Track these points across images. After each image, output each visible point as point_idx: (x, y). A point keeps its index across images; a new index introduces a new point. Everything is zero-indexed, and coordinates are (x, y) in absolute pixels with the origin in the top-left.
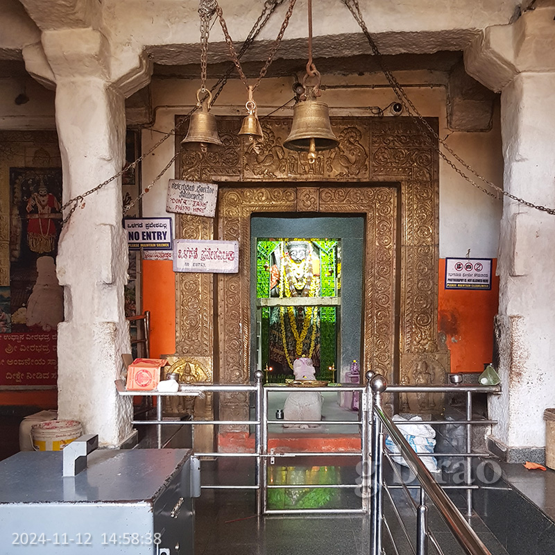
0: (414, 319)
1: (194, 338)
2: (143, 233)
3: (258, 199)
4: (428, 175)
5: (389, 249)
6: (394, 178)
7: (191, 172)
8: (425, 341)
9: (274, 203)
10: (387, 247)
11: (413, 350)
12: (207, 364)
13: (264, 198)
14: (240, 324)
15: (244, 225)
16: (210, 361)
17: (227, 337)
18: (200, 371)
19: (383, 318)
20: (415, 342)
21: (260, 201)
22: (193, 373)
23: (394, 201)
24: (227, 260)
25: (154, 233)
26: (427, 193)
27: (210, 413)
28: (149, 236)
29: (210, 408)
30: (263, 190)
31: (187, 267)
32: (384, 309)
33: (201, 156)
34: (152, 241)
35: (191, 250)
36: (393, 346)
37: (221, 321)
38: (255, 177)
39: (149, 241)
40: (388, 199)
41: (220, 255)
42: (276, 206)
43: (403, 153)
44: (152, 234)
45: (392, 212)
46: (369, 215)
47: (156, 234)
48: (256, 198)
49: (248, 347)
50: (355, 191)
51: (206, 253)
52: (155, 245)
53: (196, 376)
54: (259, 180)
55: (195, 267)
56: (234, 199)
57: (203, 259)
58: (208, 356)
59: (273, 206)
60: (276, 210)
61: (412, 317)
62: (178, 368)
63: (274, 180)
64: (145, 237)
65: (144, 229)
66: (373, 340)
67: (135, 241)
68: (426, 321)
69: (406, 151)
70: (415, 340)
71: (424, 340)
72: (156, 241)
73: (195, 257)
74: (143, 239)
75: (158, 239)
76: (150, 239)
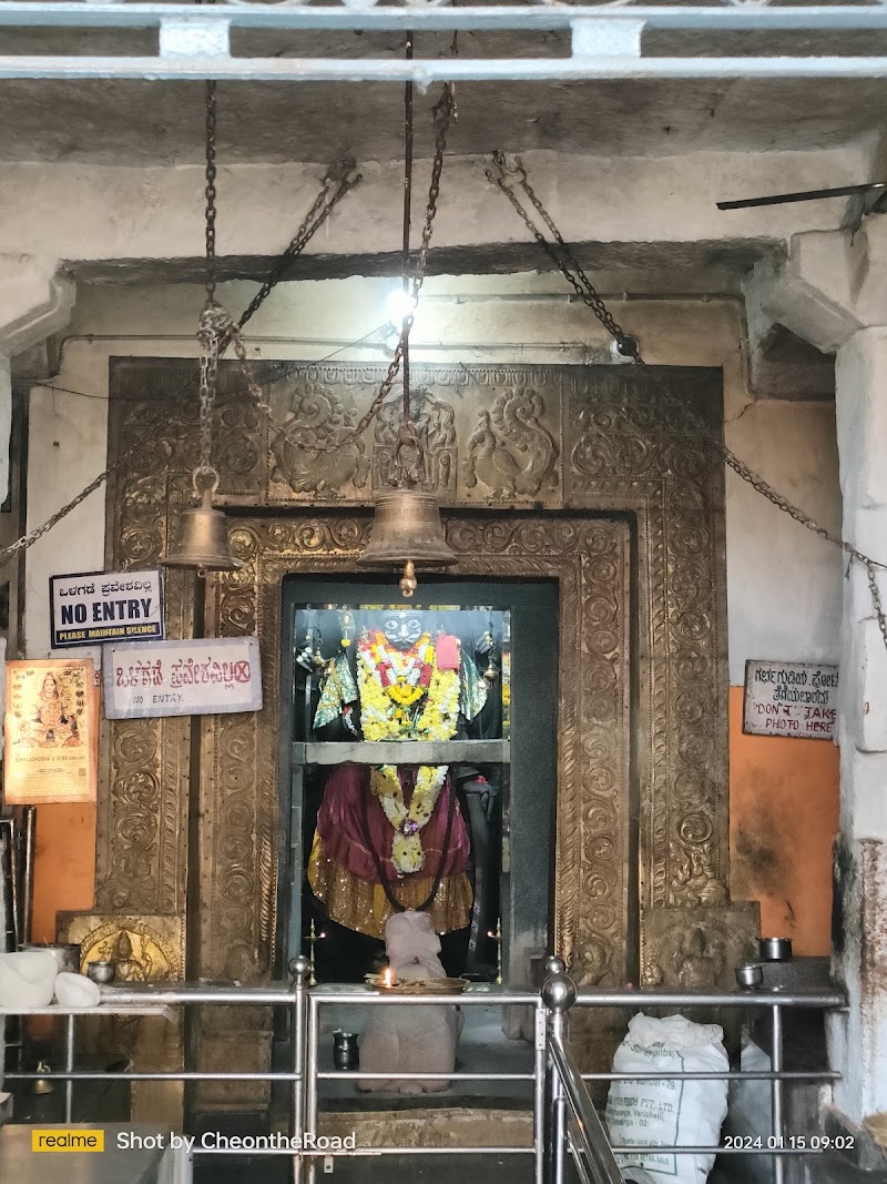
0: (673, 828)
1: (139, 872)
2: (96, 606)
3: (302, 542)
4: (699, 498)
5: (613, 660)
6: (619, 504)
7: (145, 484)
8: (700, 881)
9: (339, 551)
10: (608, 656)
11: (671, 901)
12: (172, 934)
13: (315, 541)
14: (254, 837)
15: (267, 604)
16: (179, 928)
17: (219, 867)
18: (152, 952)
19: (601, 824)
20: (675, 883)
21: (307, 548)
22: (137, 953)
23: (623, 550)
24: (234, 681)
25: (121, 604)
26: (699, 537)
27: (176, 1054)
28: (109, 611)
29: (176, 1043)
30: (314, 523)
31: (139, 706)
32: (602, 802)
33: (169, 449)
34: (117, 622)
35: (145, 665)
36: (626, 889)
37: (205, 829)
38: (295, 496)
39: (109, 623)
40: (609, 548)
41: (216, 671)
42: (345, 560)
43: (641, 448)
44: (116, 607)
45: (618, 576)
46: (566, 582)
47: (126, 606)
48: (297, 541)
49: (271, 891)
50: (532, 527)
51: (182, 670)
52: (122, 631)
53: (143, 963)
54: (304, 504)
55: (158, 705)
56: (243, 543)
57: (176, 683)
58: (173, 915)
59: (337, 559)
60: (345, 567)
61: (668, 821)
62: (101, 944)
63: (340, 505)
64: (100, 615)
65: (98, 597)
66: (577, 876)
67: (76, 625)
68: (700, 832)
69: (648, 442)
70: (676, 877)
71: (697, 877)
72: (126, 621)
73: (157, 682)
74: (96, 619)
75: (131, 616)
76: (113, 618)
